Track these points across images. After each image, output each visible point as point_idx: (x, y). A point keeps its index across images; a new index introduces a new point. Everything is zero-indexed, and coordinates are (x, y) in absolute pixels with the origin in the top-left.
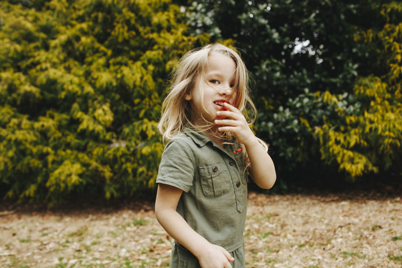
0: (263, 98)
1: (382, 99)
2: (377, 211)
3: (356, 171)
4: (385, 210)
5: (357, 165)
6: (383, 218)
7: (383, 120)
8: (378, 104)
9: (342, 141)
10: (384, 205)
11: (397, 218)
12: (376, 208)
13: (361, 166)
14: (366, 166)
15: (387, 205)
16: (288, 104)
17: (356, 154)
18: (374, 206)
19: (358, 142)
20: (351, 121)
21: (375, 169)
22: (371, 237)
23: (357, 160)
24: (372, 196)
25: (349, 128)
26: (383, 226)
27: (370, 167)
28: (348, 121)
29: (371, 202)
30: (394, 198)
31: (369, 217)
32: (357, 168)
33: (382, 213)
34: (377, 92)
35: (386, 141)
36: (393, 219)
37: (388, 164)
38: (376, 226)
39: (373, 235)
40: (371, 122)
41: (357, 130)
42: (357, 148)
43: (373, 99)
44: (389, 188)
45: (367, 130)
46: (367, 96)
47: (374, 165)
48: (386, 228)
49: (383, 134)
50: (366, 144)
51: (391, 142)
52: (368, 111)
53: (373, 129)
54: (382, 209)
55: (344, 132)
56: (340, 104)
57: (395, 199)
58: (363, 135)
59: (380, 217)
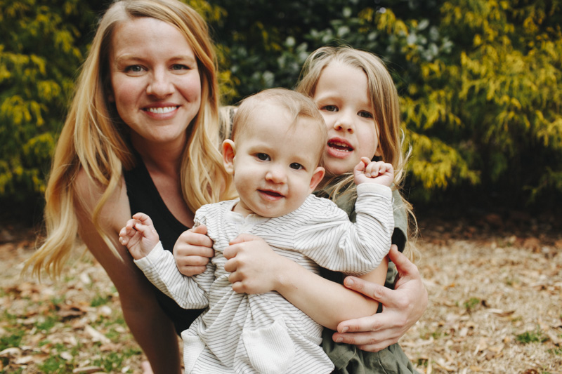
0: (260, 25)
1: (497, 33)
2: (472, 262)
3: (435, 178)
4: (489, 261)
5: (436, 166)
6: (487, 281)
7: (498, 73)
8: (488, 43)
9: (411, 113)
10: (485, 249)
11: (518, 282)
12: (469, 257)
13: (445, 168)
14: (455, 169)
15: (492, 251)
16: (307, 37)
17: (437, 143)
18: (466, 252)
19: (443, 119)
20: (432, 73)
21: (474, 177)
22: (464, 332)
23: (438, 155)
24: (461, 232)
25: (427, 88)
26: (489, 302)
27: (464, 172)
28: (426, 71)
29: (459, 244)
30: (503, 237)
31: (457, 277)
32: (437, 170)
33: (483, 268)
34: (489, 19)
35: (502, 116)
36: (509, 284)
37: (500, 168)
38: (475, 301)
39: (469, 324)
40: (474, 76)
41: (442, 93)
42: (440, 131)
43: (480, 31)
44: (493, 217)
45: (464, 93)
46: (467, 27)
47: (470, 168)
48: (496, 307)
49: (497, 100)
50: (458, 121)
51: (513, 119)
52: (467, 55)
53: (477, 89)
54: (482, 260)
55: (415, 97)
56: (412, 40)
57: (506, 240)
58: (455, 104)
59: (480, 277)
